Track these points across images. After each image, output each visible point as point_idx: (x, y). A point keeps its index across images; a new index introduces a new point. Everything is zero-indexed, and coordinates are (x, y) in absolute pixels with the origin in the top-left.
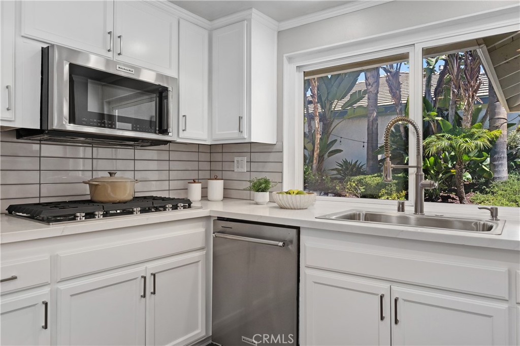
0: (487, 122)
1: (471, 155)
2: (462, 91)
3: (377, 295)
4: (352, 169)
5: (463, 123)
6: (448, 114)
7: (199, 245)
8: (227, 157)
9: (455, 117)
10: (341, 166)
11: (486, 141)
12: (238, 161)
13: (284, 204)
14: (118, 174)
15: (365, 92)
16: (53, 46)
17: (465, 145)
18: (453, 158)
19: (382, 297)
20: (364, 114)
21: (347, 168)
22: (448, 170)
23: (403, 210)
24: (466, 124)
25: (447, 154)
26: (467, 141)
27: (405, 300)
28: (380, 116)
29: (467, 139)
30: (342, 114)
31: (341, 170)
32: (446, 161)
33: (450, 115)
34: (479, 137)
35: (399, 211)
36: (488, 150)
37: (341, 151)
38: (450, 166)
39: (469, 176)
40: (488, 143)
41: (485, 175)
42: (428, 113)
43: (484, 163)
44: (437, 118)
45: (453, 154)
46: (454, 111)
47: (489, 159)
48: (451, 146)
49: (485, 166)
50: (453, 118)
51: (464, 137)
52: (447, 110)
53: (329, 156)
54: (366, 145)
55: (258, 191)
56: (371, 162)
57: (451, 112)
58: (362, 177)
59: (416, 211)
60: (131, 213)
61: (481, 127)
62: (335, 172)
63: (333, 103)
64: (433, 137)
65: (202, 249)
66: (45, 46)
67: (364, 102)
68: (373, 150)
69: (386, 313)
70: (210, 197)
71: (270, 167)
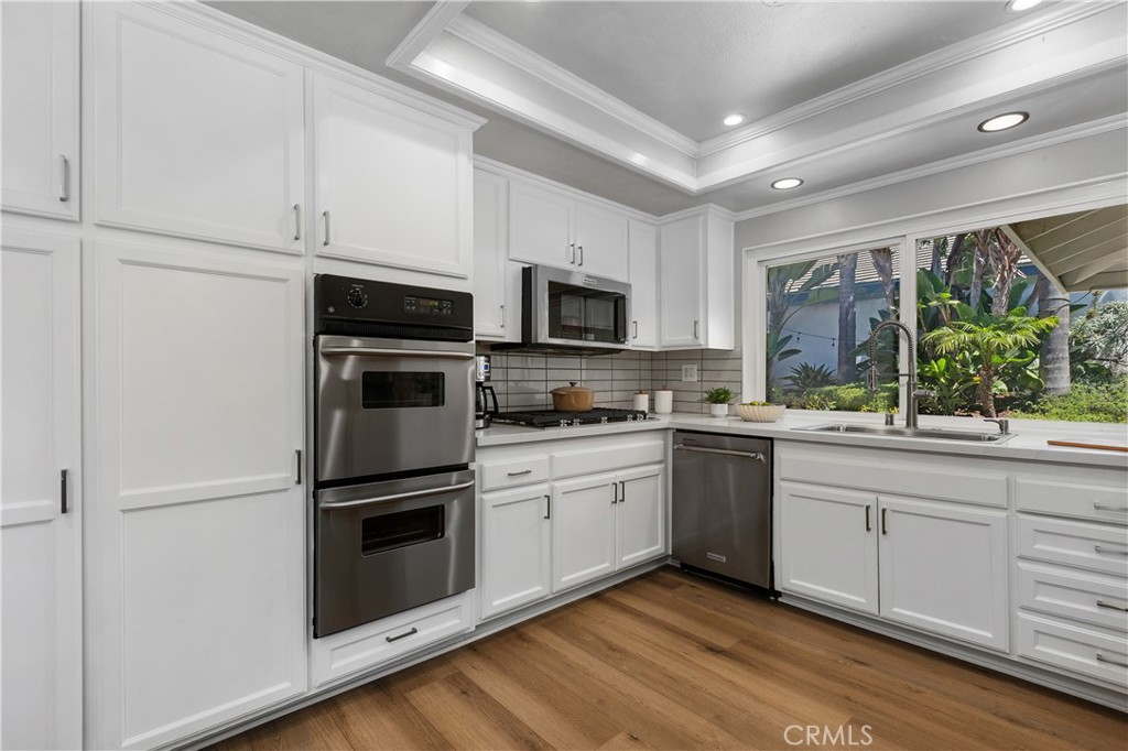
0: (1035, 306)
1: (1007, 355)
2: (991, 261)
3: (861, 506)
4: (816, 377)
5: (994, 309)
6: (969, 295)
7: (659, 458)
8: (671, 365)
9: (981, 299)
10: (798, 372)
11: (1031, 334)
12: (686, 369)
13: (749, 416)
14: (578, 385)
15: (836, 266)
16: (536, 265)
17: (998, 341)
18: (976, 360)
19: (868, 508)
20: (834, 297)
21: (808, 377)
22: (969, 377)
23: (892, 423)
24: (1000, 308)
25: (967, 353)
26: (999, 335)
27: (893, 511)
28: (860, 299)
29: (999, 332)
30: (801, 298)
31: (799, 378)
32: (965, 364)
33: (972, 295)
34: (1019, 329)
35: (887, 424)
36: (1036, 349)
37: (797, 352)
38: (972, 372)
39: (1003, 386)
40: (1034, 337)
41: (1031, 385)
42: (937, 295)
43: (1030, 367)
44: (951, 302)
45: (977, 353)
46: (979, 289)
47: (1038, 360)
48: (974, 342)
49: (1031, 371)
50: (978, 300)
51: (994, 330)
52: (968, 288)
53: (780, 360)
54: (837, 342)
55: (716, 402)
56: (845, 368)
57: (974, 293)
58: (832, 388)
59: (908, 425)
60: (600, 422)
61: (1023, 314)
62: (789, 382)
63: (785, 284)
64: (945, 330)
65: (660, 462)
66: (527, 266)
67: (834, 280)
68: (848, 350)
69: (872, 524)
70: (657, 410)
71: (726, 376)
